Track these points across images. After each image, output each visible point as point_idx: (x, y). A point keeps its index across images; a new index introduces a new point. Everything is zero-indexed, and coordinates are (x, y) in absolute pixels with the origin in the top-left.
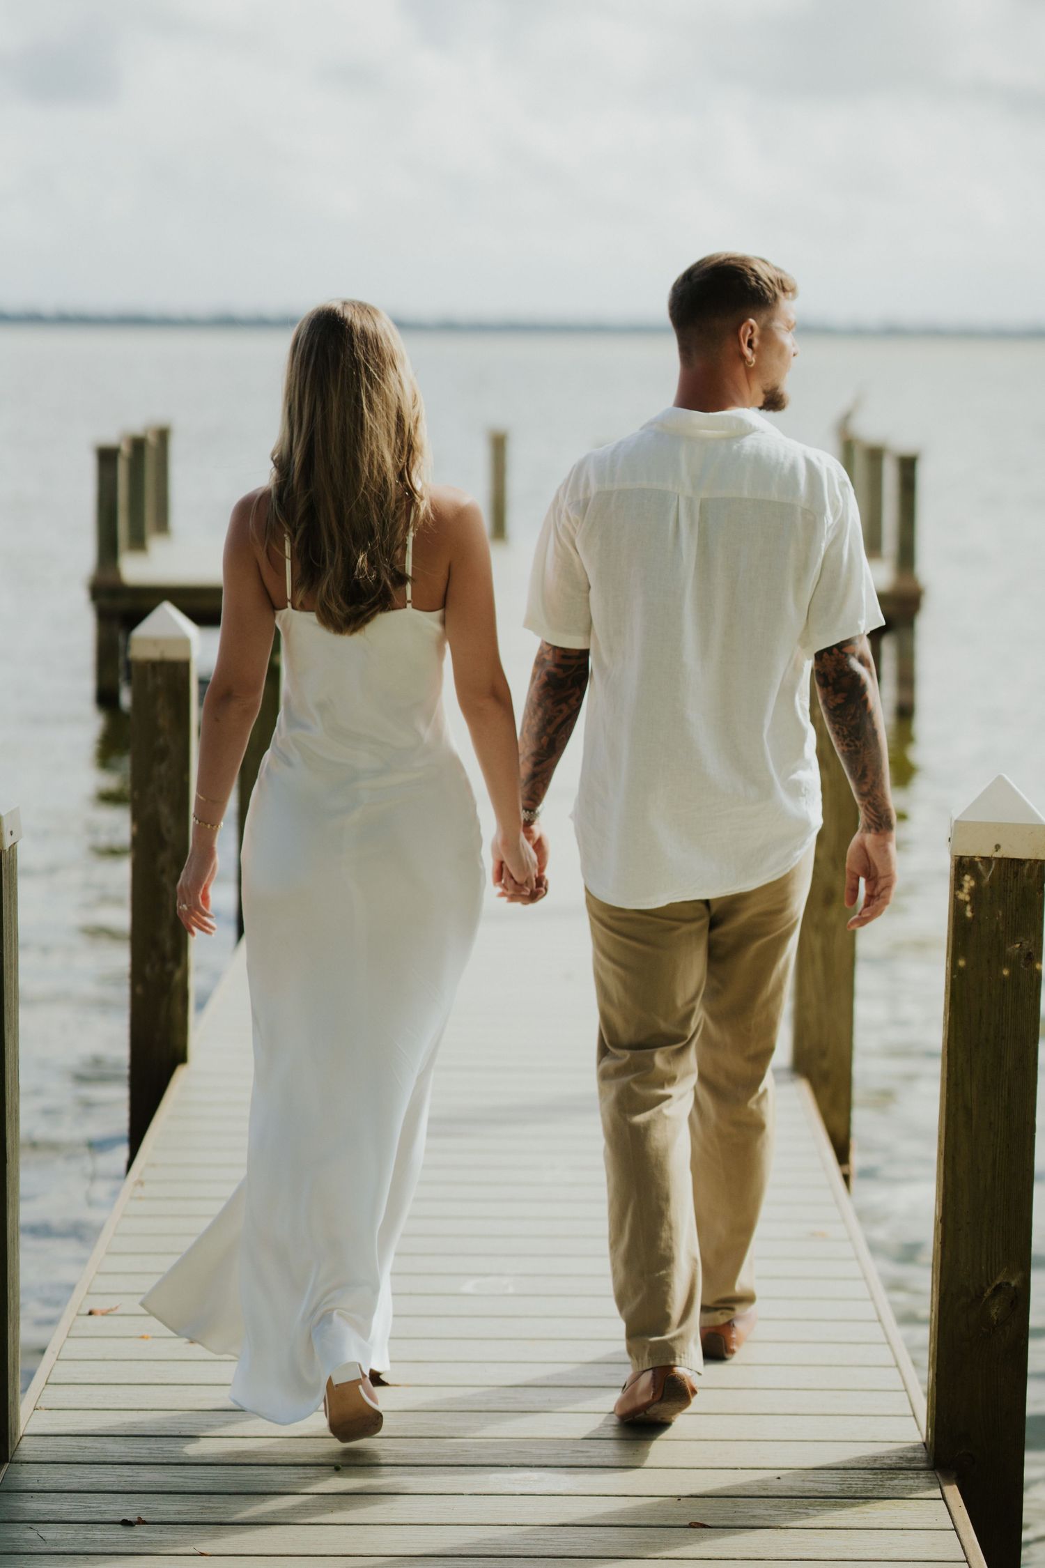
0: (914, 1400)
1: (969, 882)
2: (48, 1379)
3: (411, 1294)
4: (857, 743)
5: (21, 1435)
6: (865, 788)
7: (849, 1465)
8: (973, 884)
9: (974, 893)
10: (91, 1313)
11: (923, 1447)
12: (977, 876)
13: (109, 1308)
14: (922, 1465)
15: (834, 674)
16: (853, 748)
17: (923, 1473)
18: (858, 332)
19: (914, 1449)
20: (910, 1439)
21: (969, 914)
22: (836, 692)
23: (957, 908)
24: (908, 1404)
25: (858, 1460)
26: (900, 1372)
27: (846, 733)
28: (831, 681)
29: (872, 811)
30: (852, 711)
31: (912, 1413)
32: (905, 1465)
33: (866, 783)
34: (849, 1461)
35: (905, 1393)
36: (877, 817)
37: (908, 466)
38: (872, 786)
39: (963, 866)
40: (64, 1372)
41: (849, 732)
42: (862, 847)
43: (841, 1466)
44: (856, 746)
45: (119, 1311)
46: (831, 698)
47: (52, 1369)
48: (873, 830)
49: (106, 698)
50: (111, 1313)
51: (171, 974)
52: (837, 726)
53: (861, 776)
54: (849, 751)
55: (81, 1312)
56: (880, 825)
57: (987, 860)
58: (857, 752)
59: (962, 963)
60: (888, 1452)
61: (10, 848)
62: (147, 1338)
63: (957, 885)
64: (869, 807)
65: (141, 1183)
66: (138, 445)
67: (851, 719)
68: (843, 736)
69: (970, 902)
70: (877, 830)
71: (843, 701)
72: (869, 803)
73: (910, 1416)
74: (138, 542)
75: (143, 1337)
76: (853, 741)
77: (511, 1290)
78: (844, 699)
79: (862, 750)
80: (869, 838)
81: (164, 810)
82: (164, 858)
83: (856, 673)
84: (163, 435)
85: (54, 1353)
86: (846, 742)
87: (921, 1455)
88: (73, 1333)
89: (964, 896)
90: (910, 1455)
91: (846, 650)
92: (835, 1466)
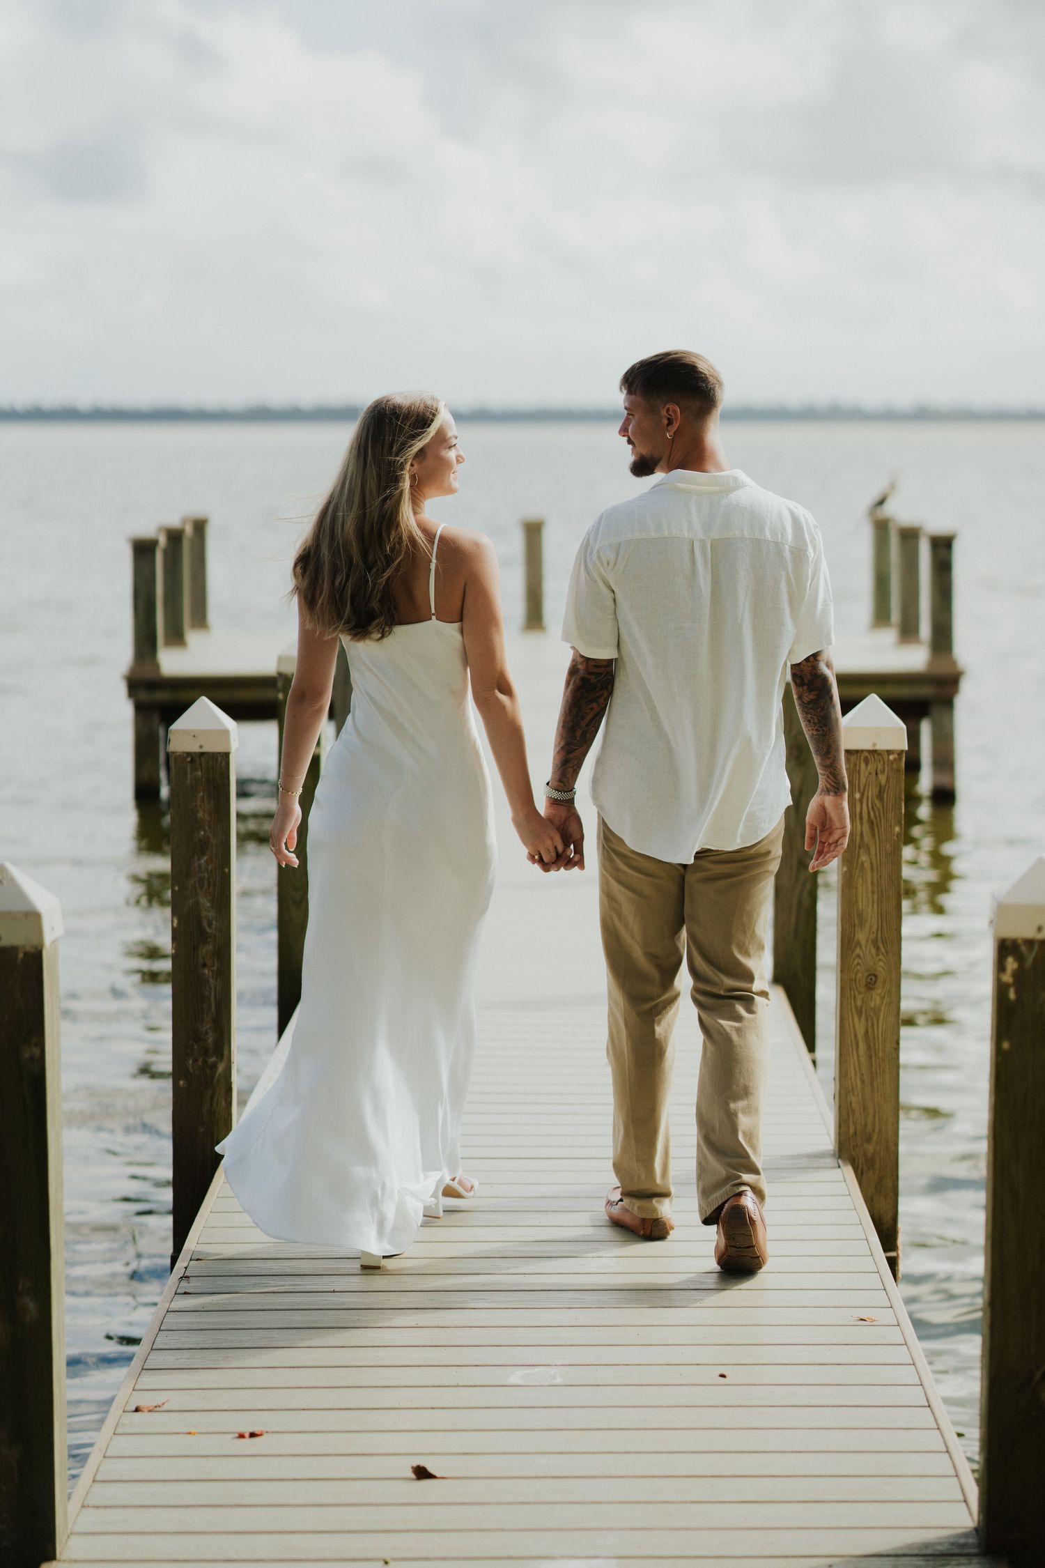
0: (966, 1486)
1: (1011, 964)
2: (95, 1475)
3: (458, 1386)
4: (825, 729)
5: (69, 1532)
6: (828, 762)
7: (900, 1552)
8: (1015, 966)
9: (1017, 975)
10: (137, 1410)
11: (974, 1533)
12: (1020, 958)
13: (156, 1404)
14: (974, 1551)
15: (809, 677)
16: (821, 732)
17: (975, 1560)
18: (889, 416)
19: (966, 1535)
20: (961, 1525)
21: (1012, 995)
22: (810, 690)
23: (1001, 990)
24: (959, 1490)
25: (910, 1546)
26: (951, 1457)
27: (816, 721)
28: (806, 682)
29: (833, 779)
30: (822, 705)
31: (962, 1498)
32: (957, 1551)
33: (829, 758)
34: (901, 1548)
35: (956, 1479)
36: (836, 783)
37: (943, 546)
38: (833, 760)
39: (1005, 948)
40: (112, 1469)
41: (819, 720)
42: (823, 808)
43: (892, 1553)
44: (823, 730)
45: (165, 1407)
46: (806, 694)
47: (99, 1466)
48: (831, 793)
49: (145, 793)
50: (158, 1409)
51: (214, 1067)
52: (809, 716)
53: (826, 753)
54: (817, 735)
55: (128, 1408)
56: (838, 789)
57: (1030, 943)
58: (824, 735)
59: (1006, 1045)
60: (939, 1538)
61: (51, 945)
62: (194, 1434)
63: (1000, 967)
64: (831, 777)
65: (185, 1277)
66: (175, 537)
67: (821, 711)
68: (814, 723)
69: (1014, 984)
70: (836, 793)
71: (815, 697)
72: (831, 773)
73: (960, 1501)
74: (176, 637)
75: (190, 1433)
76: (821, 727)
77: (558, 1381)
78: (816, 695)
79: (828, 733)
80: (829, 800)
81: (205, 902)
82: (206, 949)
83: (824, 675)
84: (200, 526)
85: (100, 1450)
86: (816, 727)
87: (971, 1541)
88: (119, 1430)
89: (1007, 978)
90: (962, 1541)
91: (819, 658)
92: (885, 1553)
